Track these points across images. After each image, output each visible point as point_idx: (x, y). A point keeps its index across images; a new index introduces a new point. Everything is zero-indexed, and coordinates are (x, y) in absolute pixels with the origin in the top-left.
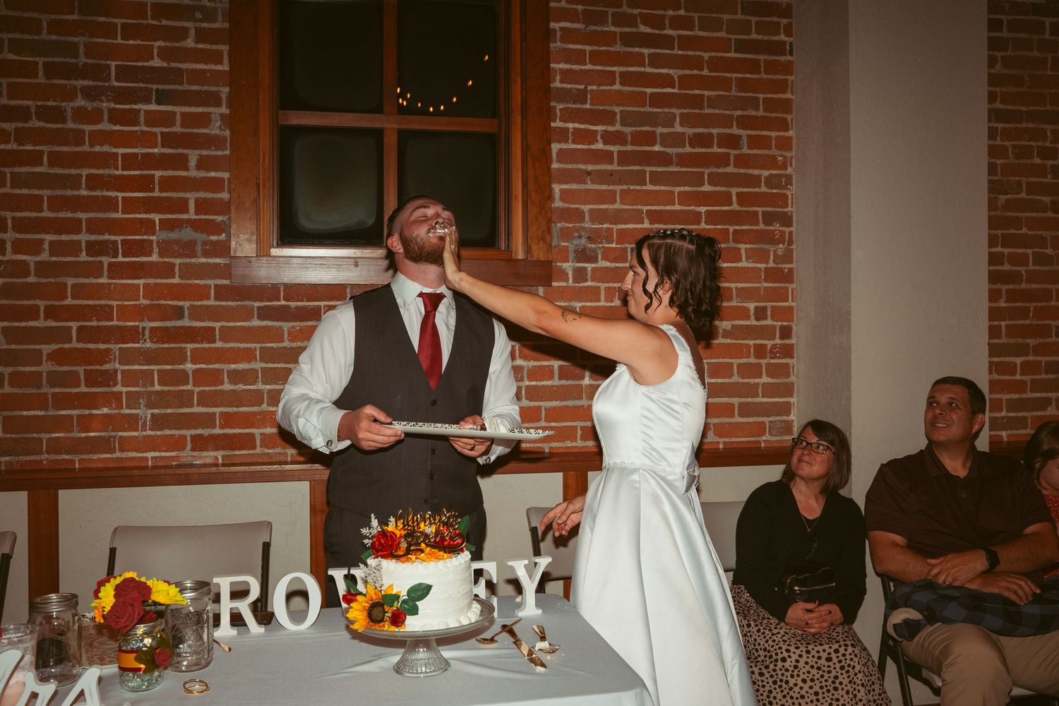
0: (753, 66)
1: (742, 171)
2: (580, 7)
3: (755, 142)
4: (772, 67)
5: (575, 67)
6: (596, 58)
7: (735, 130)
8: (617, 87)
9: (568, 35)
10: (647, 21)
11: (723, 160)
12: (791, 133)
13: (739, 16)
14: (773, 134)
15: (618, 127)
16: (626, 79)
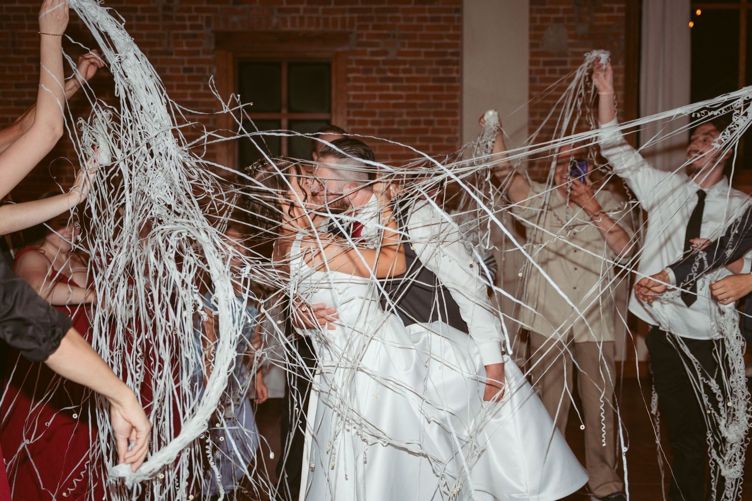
0: (440, 89)
1: (435, 135)
2: (361, 67)
3: (440, 122)
4: (449, 88)
5: (359, 93)
6: (368, 88)
7: (431, 118)
8: (377, 101)
9: (356, 79)
10: (392, 71)
11: (426, 131)
12: (458, 118)
13: (434, 67)
14: (450, 119)
15: (377, 118)
16: (381, 97)
